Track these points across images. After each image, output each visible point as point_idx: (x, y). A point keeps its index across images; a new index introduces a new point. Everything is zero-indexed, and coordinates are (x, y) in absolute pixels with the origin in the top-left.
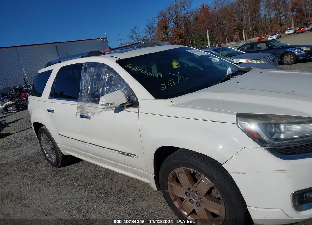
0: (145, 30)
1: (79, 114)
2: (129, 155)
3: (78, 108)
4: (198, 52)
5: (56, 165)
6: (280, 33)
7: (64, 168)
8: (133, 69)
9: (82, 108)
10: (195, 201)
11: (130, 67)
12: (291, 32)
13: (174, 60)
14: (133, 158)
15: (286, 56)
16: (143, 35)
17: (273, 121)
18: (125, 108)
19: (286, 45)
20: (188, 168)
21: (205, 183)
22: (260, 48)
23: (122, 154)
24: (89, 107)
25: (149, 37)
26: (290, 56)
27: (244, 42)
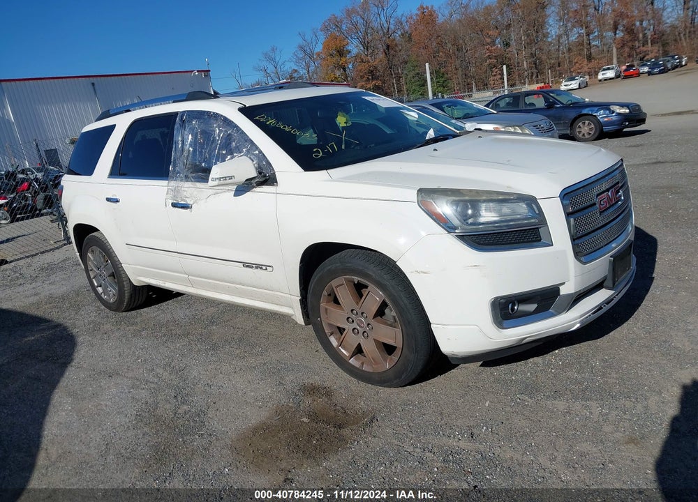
0: (296, 56)
1: (170, 202)
2: (259, 267)
3: (168, 191)
4: (384, 102)
5: (116, 307)
6: (587, 77)
7: (133, 313)
8: (268, 123)
9: (176, 191)
10: (361, 330)
11: (262, 120)
12: (611, 74)
13: (339, 113)
14: (265, 272)
15: (580, 124)
16: (289, 66)
17: (467, 198)
18: (254, 187)
19: (583, 101)
20: (350, 277)
21: (375, 297)
22: (532, 104)
23: (247, 266)
24: (189, 190)
25: (303, 72)
26: (589, 124)
27: (506, 91)
